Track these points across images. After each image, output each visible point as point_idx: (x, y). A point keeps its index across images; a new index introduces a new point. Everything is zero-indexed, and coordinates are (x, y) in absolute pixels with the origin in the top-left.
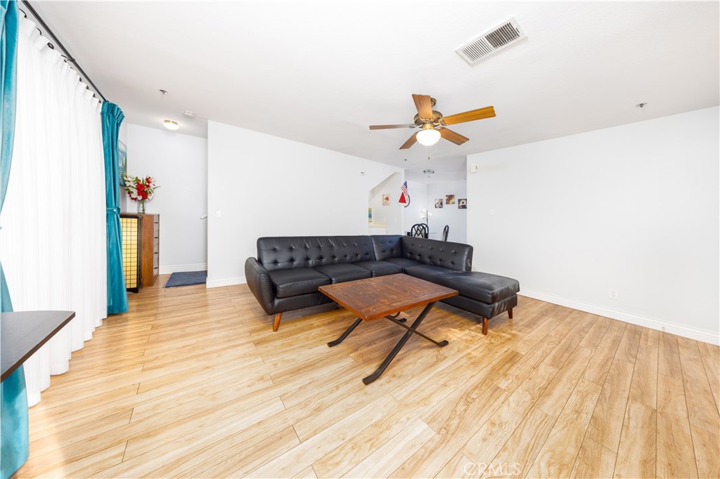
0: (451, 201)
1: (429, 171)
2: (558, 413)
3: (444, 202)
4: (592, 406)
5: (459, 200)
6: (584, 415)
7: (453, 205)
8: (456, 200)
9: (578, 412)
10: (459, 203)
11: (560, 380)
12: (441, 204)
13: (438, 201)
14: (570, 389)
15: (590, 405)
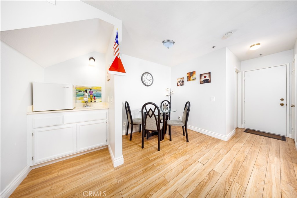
0: (192, 78)
1: (168, 41)
3: (185, 80)
5: (201, 75)
7: (194, 81)
8: (197, 76)
10: (200, 78)
12: (183, 82)
13: (179, 80)
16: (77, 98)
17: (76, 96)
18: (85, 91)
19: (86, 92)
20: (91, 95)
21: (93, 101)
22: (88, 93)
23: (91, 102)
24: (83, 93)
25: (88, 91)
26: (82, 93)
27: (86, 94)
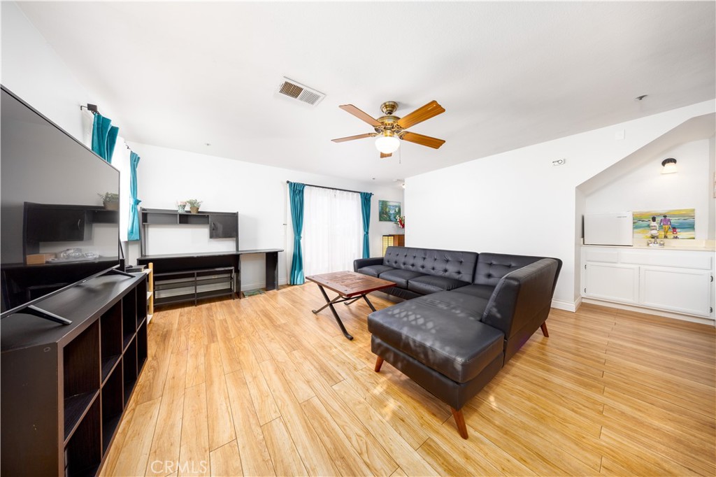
2: (261, 366)
4: (252, 392)
6: (251, 379)
9: (255, 378)
11: (286, 391)
14: (274, 391)
15: (254, 391)
16: (636, 230)
17: (634, 228)
18: (651, 219)
19: (654, 219)
20: (667, 226)
21: (670, 235)
22: (657, 223)
23: (666, 237)
24: (648, 223)
25: (658, 219)
26: (645, 224)
27: (653, 224)
